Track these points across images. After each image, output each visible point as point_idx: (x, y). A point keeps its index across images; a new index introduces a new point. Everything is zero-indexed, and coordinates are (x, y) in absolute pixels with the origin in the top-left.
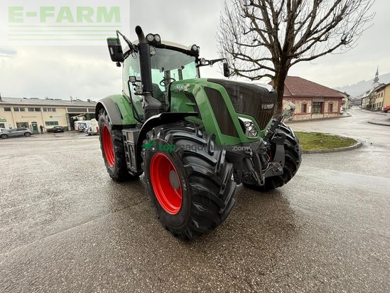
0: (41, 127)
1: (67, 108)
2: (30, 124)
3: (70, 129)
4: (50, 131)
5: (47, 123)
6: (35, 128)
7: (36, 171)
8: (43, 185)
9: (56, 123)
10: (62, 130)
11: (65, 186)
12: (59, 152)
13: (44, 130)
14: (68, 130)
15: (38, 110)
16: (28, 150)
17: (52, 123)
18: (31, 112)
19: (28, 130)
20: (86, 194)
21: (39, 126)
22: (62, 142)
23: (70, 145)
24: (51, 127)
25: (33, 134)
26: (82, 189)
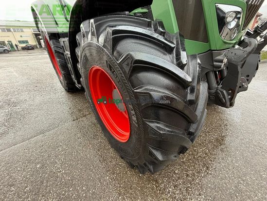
0: (16, 46)
1: (32, 28)
2: (6, 43)
3: (38, 47)
4: (24, 49)
5: (20, 42)
6: (12, 46)
7: (5, 82)
8: (7, 95)
9: (27, 42)
10: (32, 48)
11: (24, 96)
12: (28, 66)
13: (20, 48)
14: (37, 48)
15: (9, 30)
16: (5, 64)
17: (23, 42)
18: (4, 33)
19: (6, 48)
20: (41, 104)
21: (14, 45)
22: (31, 57)
23: (37, 59)
24: (24, 45)
25: (10, 51)
26: (38, 99)
